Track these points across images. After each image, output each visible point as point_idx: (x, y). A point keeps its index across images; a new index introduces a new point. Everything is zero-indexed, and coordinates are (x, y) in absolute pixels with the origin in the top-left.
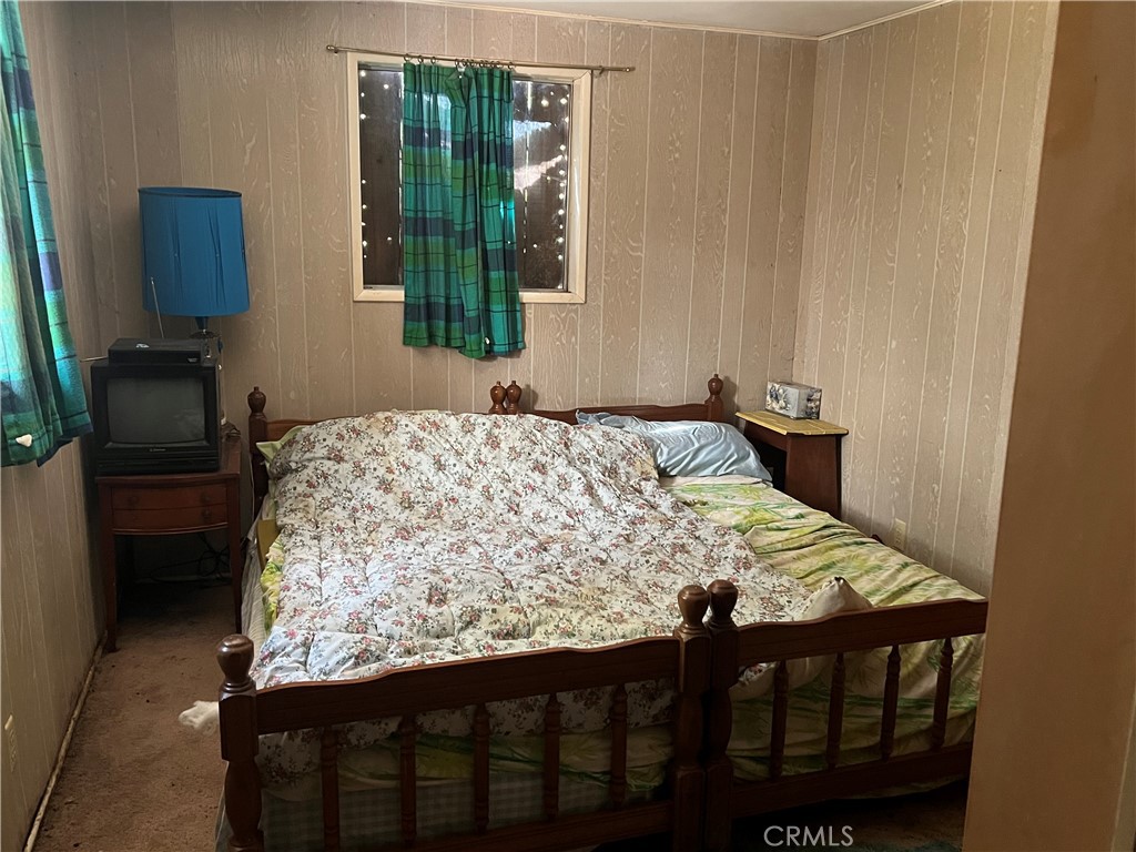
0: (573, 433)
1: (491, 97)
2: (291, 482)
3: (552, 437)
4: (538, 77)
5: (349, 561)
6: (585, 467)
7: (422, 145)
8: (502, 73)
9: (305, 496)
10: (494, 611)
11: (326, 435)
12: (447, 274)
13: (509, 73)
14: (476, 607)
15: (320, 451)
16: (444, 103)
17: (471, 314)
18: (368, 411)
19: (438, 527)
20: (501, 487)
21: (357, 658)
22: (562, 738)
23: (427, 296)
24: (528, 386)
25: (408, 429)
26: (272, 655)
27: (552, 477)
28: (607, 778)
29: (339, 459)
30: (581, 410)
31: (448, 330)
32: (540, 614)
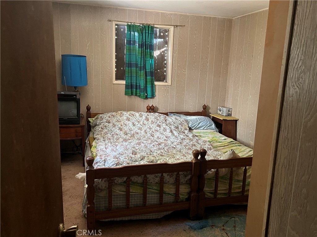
0: (167, 118)
1: (148, 33)
2: (97, 128)
3: (162, 118)
4: (160, 28)
5: (112, 146)
6: (170, 126)
7: (131, 45)
8: (151, 27)
9: (101, 131)
10: (148, 157)
11: (106, 116)
12: (136, 77)
13: (153, 27)
14: (144, 155)
15: (104, 120)
16: (136, 34)
17: (142, 87)
18: (116, 111)
19: (134, 139)
20: (149, 130)
21: (116, 164)
22: (164, 185)
23: (131, 83)
24: (156, 106)
25: (126, 116)
26: (97, 163)
27: (162, 128)
28: (175, 195)
29: (109, 122)
30: (169, 112)
31: (136, 91)
32: (159, 158)
